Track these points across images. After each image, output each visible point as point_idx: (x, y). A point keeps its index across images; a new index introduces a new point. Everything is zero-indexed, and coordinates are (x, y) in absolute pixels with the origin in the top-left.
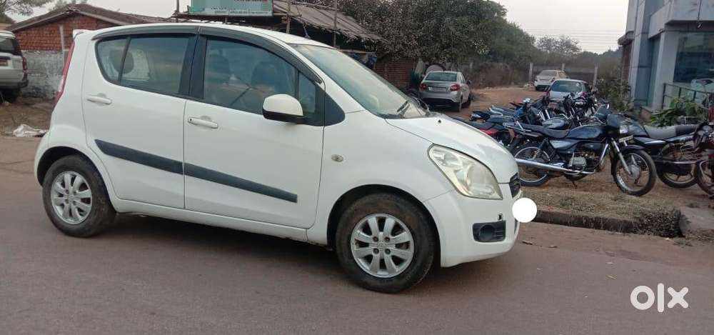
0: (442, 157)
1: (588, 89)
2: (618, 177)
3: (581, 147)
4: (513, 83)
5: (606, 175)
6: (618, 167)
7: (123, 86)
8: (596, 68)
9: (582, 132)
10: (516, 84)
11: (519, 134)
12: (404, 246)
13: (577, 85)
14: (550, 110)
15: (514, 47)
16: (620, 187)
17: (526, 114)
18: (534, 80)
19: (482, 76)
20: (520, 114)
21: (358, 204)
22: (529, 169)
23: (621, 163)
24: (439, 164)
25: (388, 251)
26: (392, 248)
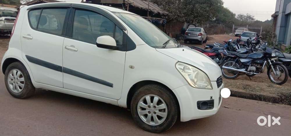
0: (182, 68)
1: (258, 36)
2: (271, 76)
3: (254, 62)
4: (226, 33)
5: (265, 74)
6: (270, 71)
7: (39, 31)
8: (262, 28)
9: (254, 55)
10: (227, 33)
11: (225, 55)
12: (163, 111)
13: (253, 34)
14: (240, 45)
15: (226, 18)
16: (271, 81)
17: (229, 46)
18: (235, 32)
19: (213, 30)
20: (227, 47)
21: (141, 89)
22: (230, 71)
23: (272, 69)
24: (181, 71)
25: (155, 113)
26: (157, 111)
